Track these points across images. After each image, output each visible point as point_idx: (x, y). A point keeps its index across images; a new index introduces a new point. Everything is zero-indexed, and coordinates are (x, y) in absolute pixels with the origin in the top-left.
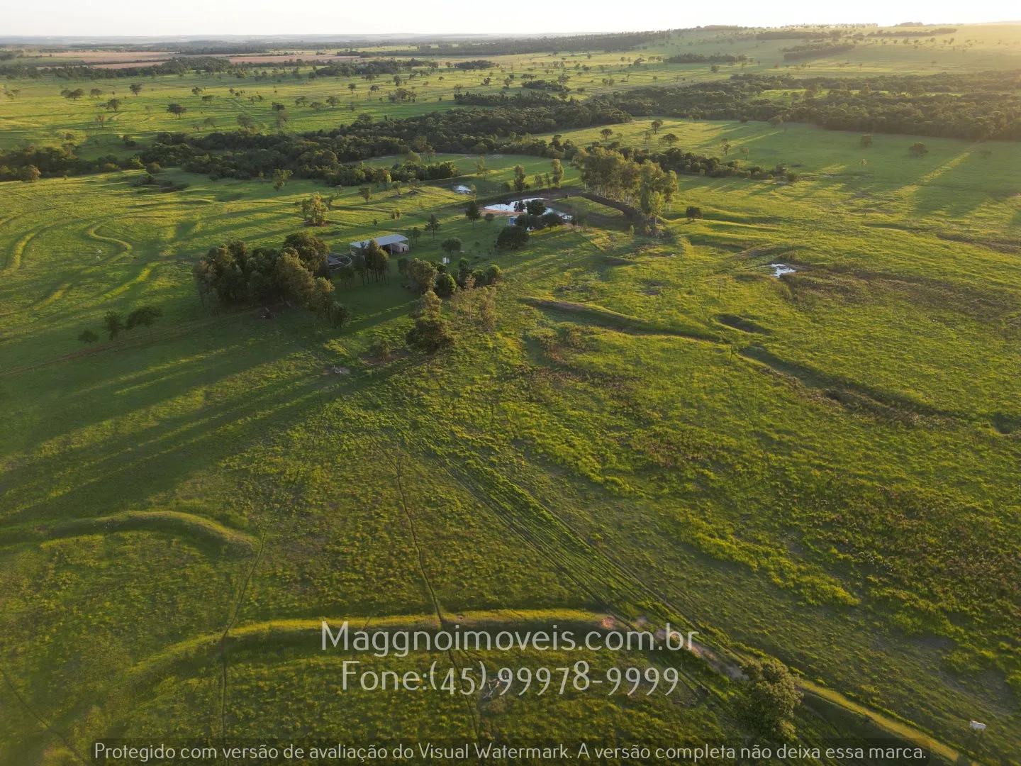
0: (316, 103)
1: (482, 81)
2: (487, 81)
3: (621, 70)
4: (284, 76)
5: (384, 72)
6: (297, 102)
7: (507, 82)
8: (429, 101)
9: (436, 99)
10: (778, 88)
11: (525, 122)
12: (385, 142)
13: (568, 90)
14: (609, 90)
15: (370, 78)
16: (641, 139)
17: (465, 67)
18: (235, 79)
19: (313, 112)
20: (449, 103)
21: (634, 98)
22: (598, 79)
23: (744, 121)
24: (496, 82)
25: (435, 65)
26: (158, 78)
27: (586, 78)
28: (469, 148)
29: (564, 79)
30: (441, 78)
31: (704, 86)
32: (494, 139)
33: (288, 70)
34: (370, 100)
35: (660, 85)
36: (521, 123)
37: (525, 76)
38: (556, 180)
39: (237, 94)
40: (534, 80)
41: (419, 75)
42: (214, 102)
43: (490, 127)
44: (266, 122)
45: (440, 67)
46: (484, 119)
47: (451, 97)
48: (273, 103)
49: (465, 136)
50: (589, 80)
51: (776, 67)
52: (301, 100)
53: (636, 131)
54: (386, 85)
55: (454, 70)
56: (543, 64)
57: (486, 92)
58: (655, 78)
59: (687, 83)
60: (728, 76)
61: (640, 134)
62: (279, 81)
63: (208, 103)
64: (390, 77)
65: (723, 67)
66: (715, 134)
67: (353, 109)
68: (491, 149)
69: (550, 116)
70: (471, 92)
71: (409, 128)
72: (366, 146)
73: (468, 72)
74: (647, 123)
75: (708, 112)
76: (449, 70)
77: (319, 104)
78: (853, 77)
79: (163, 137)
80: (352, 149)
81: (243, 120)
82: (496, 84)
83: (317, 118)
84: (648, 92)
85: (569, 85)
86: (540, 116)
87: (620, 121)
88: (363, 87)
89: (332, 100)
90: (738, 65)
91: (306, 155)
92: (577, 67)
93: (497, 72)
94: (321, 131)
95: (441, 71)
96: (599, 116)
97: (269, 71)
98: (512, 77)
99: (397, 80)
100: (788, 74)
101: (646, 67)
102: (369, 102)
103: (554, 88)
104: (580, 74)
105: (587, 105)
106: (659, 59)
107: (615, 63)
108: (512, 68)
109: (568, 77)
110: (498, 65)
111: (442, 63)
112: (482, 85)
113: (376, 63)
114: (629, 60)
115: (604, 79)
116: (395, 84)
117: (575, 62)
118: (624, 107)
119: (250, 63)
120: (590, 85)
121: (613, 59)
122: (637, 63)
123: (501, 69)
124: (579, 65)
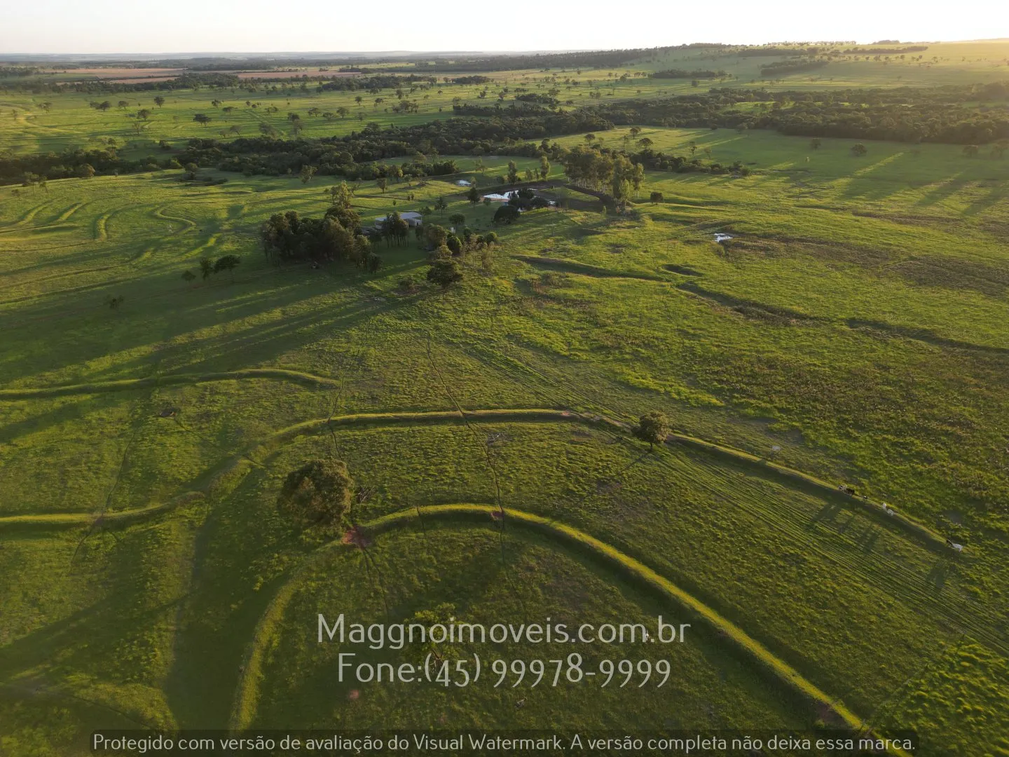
0: (327, 114)
1: (479, 94)
2: (483, 94)
3: (609, 85)
4: (293, 90)
5: (386, 86)
6: (310, 113)
7: (501, 95)
8: (430, 112)
9: (437, 111)
10: (750, 100)
11: (518, 129)
12: (394, 146)
13: (558, 102)
14: (595, 102)
15: (374, 91)
16: (621, 143)
17: (462, 82)
18: (247, 93)
19: (324, 121)
20: (449, 113)
21: (619, 108)
22: (586, 92)
23: (714, 128)
24: (492, 95)
25: (433, 80)
26: (175, 92)
27: (575, 92)
28: (468, 151)
29: (554, 92)
30: (440, 92)
31: (682, 99)
32: (490, 143)
33: (297, 85)
34: (376, 111)
35: (643, 98)
36: (514, 130)
37: (517, 90)
38: (544, 174)
39: (254, 106)
40: (527, 93)
41: (419, 89)
42: (233, 113)
43: (487, 133)
44: (284, 130)
45: (438, 82)
46: (481, 126)
47: (451, 108)
48: (289, 114)
49: (465, 141)
50: (578, 94)
51: (752, 82)
52: (314, 111)
53: (616, 137)
54: (390, 99)
55: (451, 85)
56: (535, 79)
57: (481, 103)
58: (639, 91)
59: (669, 96)
60: (707, 90)
61: (620, 139)
62: (289, 95)
63: (227, 114)
64: (393, 91)
65: (703, 82)
66: (687, 139)
67: (361, 119)
68: (488, 152)
69: (540, 124)
70: (469, 104)
71: (413, 134)
72: (377, 149)
73: (464, 86)
74: (627, 131)
75: (683, 121)
76: (447, 85)
77: (331, 114)
78: (823, 91)
79: (194, 142)
80: (366, 151)
81: (264, 128)
82: (492, 97)
83: (330, 127)
84: (631, 104)
85: (559, 98)
86: (531, 124)
87: (603, 129)
88: (368, 101)
89: (341, 111)
90: (717, 80)
91: (326, 156)
92: (567, 82)
93: (492, 86)
94: (335, 137)
95: (440, 85)
96: (584, 124)
97: (279, 86)
99: (400, 94)
100: (763, 88)
101: (631, 82)
102: (375, 113)
103: (545, 100)
104: (569, 88)
105: (575, 115)
106: (644, 74)
107: (601, 79)
108: (506, 83)
109: (558, 91)
110: (493, 80)
111: (440, 78)
112: (479, 97)
113: (377, 78)
114: (616, 76)
115: (591, 93)
116: (397, 97)
117: (565, 77)
118: (608, 117)
119: (259, 79)
120: (578, 98)
121: (601, 75)
122: (623, 78)
123: (496, 83)
124: (568, 80)
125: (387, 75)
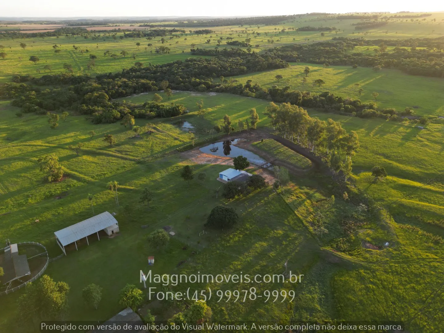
0: (113, 55)
1: (206, 41)
2: (209, 41)
3: (276, 35)
4: (107, 38)
5: (158, 35)
6: (105, 54)
7: (219, 41)
8: (178, 53)
9: (180, 52)
10: (361, 45)
11: (229, 69)
12: (143, 84)
13: (251, 46)
14: (271, 46)
15: (149, 39)
17: (198, 33)
18: (83, 39)
19: (112, 60)
20: (188, 54)
21: (288, 51)
22: (266, 39)
23: (355, 67)
25: (184, 32)
27: (259, 39)
28: (195, 87)
29: (248, 40)
30: (185, 39)
32: (210, 82)
33: (111, 34)
34: (146, 52)
35: (298, 43)
36: (227, 70)
37: (228, 38)
38: (253, 123)
39: (76, 48)
40: (233, 40)
41: (175, 37)
43: (208, 72)
44: (83, 66)
45: (186, 33)
46: (206, 67)
47: (189, 50)
48: (90, 55)
49: (193, 79)
50: (261, 40)
51: (353, 33)
52: (107, 52)
53: (294, 74)
54: (156, 43)
55: (192, 34)
56: (236, 31)
57: (208, 48)
58: (294, 39)
59: (311, 42)
60: (331, 38)
61: (297, 76)
62: (104, 40)
63: (58, 54)
64: (160, 38)
65: (326, 33)
66: (341, 77)
67: (134, 58)
68: (209, 88)
69: (243, 64)
70: (200, 48)
71: (161, 72)
72: (130, 87)
73: (199, 36)
74: (299, 68)
75: (331, 60)
76: (190, 35)
77: (115, 55)
78: (395, 39)
80: (121, 90)
82: (214, 43)
83: (113, 64)
84: (293, 47)
85: (251, 43)
86: (237, 65)
87: (283, 67)
88: (144, 44)
89: (124, 53)
90: (334, 32)
92: (253, 33)
93: (214, 35)
94: (110, 73)
95: (186, 35)
96: (271, 64)
97: (102, 35)
98: (221, 38)
99: (163, 41)
100: (362, 37)
101: (288, 33)
102: (145, 54)
103: (244, 45)
104: (255, 37)
105: (262, 56)
106: (293, 29)
107: (272, 31)
108: (221, 34)
109: (250, 39)
110: (215, 32)
111: (187, 30)
112: (206, 43)
113: (155, 31)
114: (279, 29)
115: (268, 40)
116: (161, 42)
117: (252, 30)
118: (283, 57)
119: (95, 31)
120: (261, 43)
121: (270, 29)
122: (283, 31)
123: (216, 34)
124: (254, 32)
125: (162, 28)
